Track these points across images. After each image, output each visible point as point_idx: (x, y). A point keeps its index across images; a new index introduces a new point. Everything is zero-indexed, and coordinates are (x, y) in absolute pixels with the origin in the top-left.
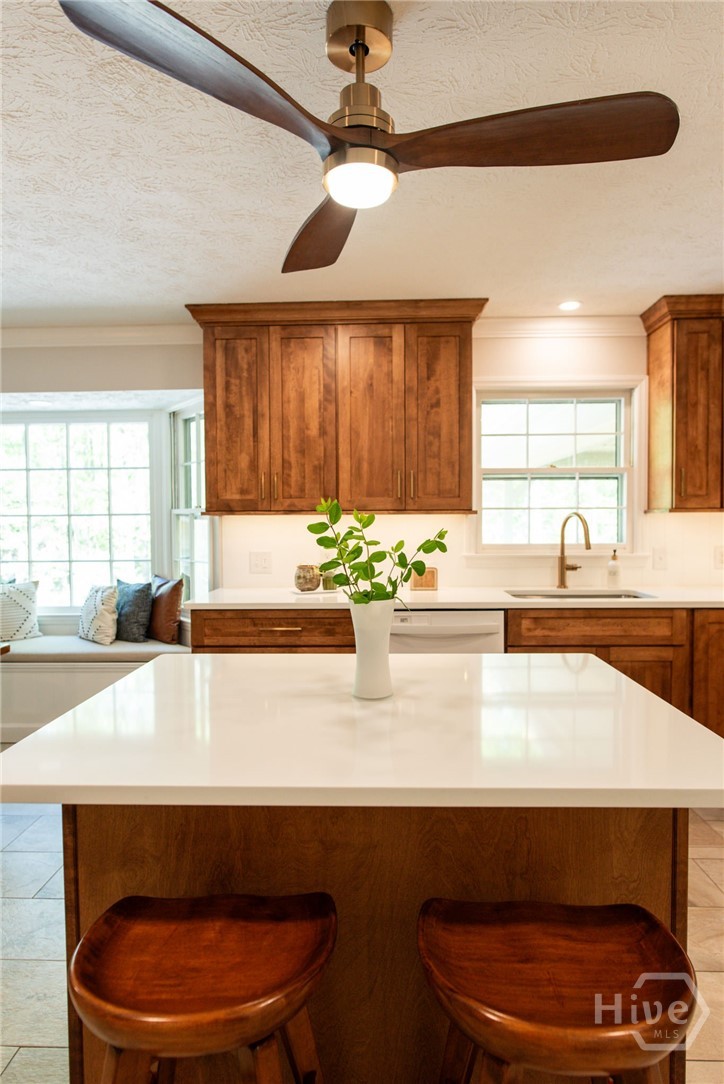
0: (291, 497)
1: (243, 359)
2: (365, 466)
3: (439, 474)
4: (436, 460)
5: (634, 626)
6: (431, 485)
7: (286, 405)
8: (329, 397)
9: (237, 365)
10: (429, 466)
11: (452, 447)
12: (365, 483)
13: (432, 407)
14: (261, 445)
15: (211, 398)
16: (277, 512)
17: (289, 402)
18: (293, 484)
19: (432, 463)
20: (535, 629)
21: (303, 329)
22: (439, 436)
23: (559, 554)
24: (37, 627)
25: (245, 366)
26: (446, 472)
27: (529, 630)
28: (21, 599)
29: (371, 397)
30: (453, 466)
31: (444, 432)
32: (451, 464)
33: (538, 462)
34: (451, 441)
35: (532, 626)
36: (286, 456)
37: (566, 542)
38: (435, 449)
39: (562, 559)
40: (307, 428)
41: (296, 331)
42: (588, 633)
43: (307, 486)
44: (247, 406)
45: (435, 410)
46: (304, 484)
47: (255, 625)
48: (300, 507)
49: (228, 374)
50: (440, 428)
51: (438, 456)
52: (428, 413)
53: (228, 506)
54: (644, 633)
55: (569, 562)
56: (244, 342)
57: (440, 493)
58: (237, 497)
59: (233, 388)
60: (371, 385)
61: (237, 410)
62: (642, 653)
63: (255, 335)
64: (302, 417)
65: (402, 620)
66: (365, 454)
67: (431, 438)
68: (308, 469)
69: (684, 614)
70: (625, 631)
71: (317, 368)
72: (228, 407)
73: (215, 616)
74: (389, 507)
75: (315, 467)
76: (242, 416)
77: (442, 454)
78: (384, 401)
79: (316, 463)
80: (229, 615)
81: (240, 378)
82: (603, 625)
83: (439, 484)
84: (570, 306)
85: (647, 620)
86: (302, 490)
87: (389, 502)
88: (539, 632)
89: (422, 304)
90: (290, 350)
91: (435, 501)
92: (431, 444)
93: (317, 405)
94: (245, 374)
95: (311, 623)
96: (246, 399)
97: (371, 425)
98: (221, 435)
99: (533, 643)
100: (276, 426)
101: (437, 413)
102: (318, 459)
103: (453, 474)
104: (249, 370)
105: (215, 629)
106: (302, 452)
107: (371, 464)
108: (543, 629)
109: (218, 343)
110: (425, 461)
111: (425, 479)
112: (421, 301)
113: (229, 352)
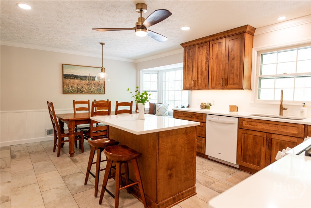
0: (199, 86)
1: (191, 54)
2: (215, 77)
3: (233, 79)
4: (233, 74)
5: (282, 128)
6: (231, 82)
7: (198, 64)
8: (207, 60)
9: (189, 55)
10: (231, 76)
11: (237, 71)
12: (215, 82)
13: (232, 60)
14: (193, 74)
15: (185, 64)
16: (196, 90)
17: (199, 63)
18: (199, 83)
19: (232, 76)
20: (247, 124)
21: (202, 44)
22: (234, 68)
23: (280, 103)
24: (168, 113)
25: (191, 56)
26: (235, 78)
27: (245, 124)
28: (165, 108)
29: (217, 59)
30: (237, 76)
31: (235, 67)
32: (237, 75)
33: (280, 72)
34: (237, 69)
35: (246, 124)
36: (198, 76)
37: (283, 100)
38: (233, 71)
39: (281, 105)
40: (203, 69)
41: (201, 45)
42: (264, 128)
43: (202, 83)
44: (191, 65)
45: (233, 60)
46: (201, 83)
47: (184, 115)
48: (200, 88)
49: (188, 58)
50: (234, 65)
51: (233, 73)
52: (231, 61)
53: (187, 88)
54: (286, 131)
55: (284, 107)
56: (191, 50)
57: (234, 84)
58: (189, 86)
59: (189, 61)
60: (217, 56)
61: (189, 66)
62: (284, 138)
63: (193, 48)
64: (202, 66)
65: (212, 117)
66: (215, 74)
67: (232, 68)
68: (202, 79)
69: (303, 126)
70: (278, 129)
71: (205, 53)
72: (188, 65)
73: (177, 112)
74: (220, 88)
75: (204, 78)
76: (190, 67)
77: (234, 73)
78: (220, 60)
79: (204, 77)
80: (179, 112)
81: (190, 58)
82: (270, 126)
83: (233, 81)
84: (282, 18)
85: (288, 127)
86: (201, 84)
87: (220, 87)
88: (248, 126)
89: (229, 31)
90: (200, 50)
91: (232, 86)
92: (231, 70)
93: (205, 63)
94: (191, 57)
95: (194, 116)
96: (191, 63)
97: (217, 67)
98: (186, 72)
99: (246, 129)
100: (196, 69)
101: (234, 61)
102: (205, 76)
103: (237, 78)
104: (192, 56)
105: (177, 115)
106: (201, 75)
107: (216, 77)
108: (250, 125)
109: (186, 51)
110: (230, 75)
111: (230, 80)
112: (229, 30)
113: (188, 53)
